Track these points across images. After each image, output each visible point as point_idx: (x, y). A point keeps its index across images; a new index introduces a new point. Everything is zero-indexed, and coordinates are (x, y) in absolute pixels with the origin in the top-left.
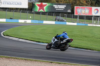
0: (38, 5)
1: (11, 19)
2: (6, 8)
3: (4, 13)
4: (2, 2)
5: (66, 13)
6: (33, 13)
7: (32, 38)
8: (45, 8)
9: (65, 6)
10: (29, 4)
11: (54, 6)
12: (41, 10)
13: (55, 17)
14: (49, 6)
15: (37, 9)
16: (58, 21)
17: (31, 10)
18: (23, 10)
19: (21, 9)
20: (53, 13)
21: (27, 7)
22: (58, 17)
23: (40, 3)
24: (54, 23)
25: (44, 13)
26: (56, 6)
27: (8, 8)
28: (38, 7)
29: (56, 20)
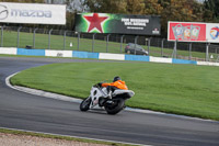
0: (89, 18)
1: (28, 47)
2: (18, 25)
3: (13, 34)
4: (10, 11)
5: (149, 36)
6: (77, 36)
7: (72, 90)
8: (102, 24)
9: (147, 21)
10: (68, 15)
11: (123, 20)
12: (95, 30)
13: (123, 46)
14: (111, 21)
15: (86, 26)
16: (132, 53)
17: (73, 29)
18: (55, 29)
19: (50, 26)
20: (119, 36)
21: (63, 21)
22: (132, 46)
23: (92, 15)
24: (121, 57)
25: (100, 37)
26: (126, 21)
27: (22, 25)
28: (88, 23)
29: (126, 52)
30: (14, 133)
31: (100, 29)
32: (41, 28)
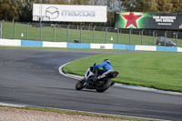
1: (76, 42)
2: (67, 23)
3: (64, 31)
4: (60, 12)
5: (176, 31)
6: (116, 31)
8: (137, 21)
9: (175, 18)
10: (109, 14)
11: (154, 17)
12: (131, 26)
13: (155, 39)
14: (145, 19)
15: (124, 23)
16: (163, 45)
17: (113, 25)
18: (98, 26)
19: (94, 24)
20: (152, 31)
21: (104, 19)
22: (162, 39)
23: (128, 13)
24: (154, 48)
25: (136, 32)
26: (157, 19)
27: (71, 23)
28: (126, 21)
29: (157, 44)
30: (68, 113)
32: (86, 25)
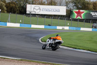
0: (76, 12)
1: (49, 25)
2: (45, 15)
3: (43, 19)
4: (41, 9)
6: (71, 20)
8: (82, 15)
10: (67, 11)
11: (91, 13)
12: (79, 17)
13: (91, 24)
14: (86, 13)
15: (75, 16)
16: (95, 28)
17: (69, 17)
18: (61, 17)
19: (59, 16)
20: (90, 20)
21: (65, 14)
22: (95, 24)
24: (90, 30)
25: (81, 20)
26: (93, 14)
27: (47, 15)
28: (76, 14)
29: (92, 27)
30: (43, 63)
31: (81, 17)
32: (55, 16)
